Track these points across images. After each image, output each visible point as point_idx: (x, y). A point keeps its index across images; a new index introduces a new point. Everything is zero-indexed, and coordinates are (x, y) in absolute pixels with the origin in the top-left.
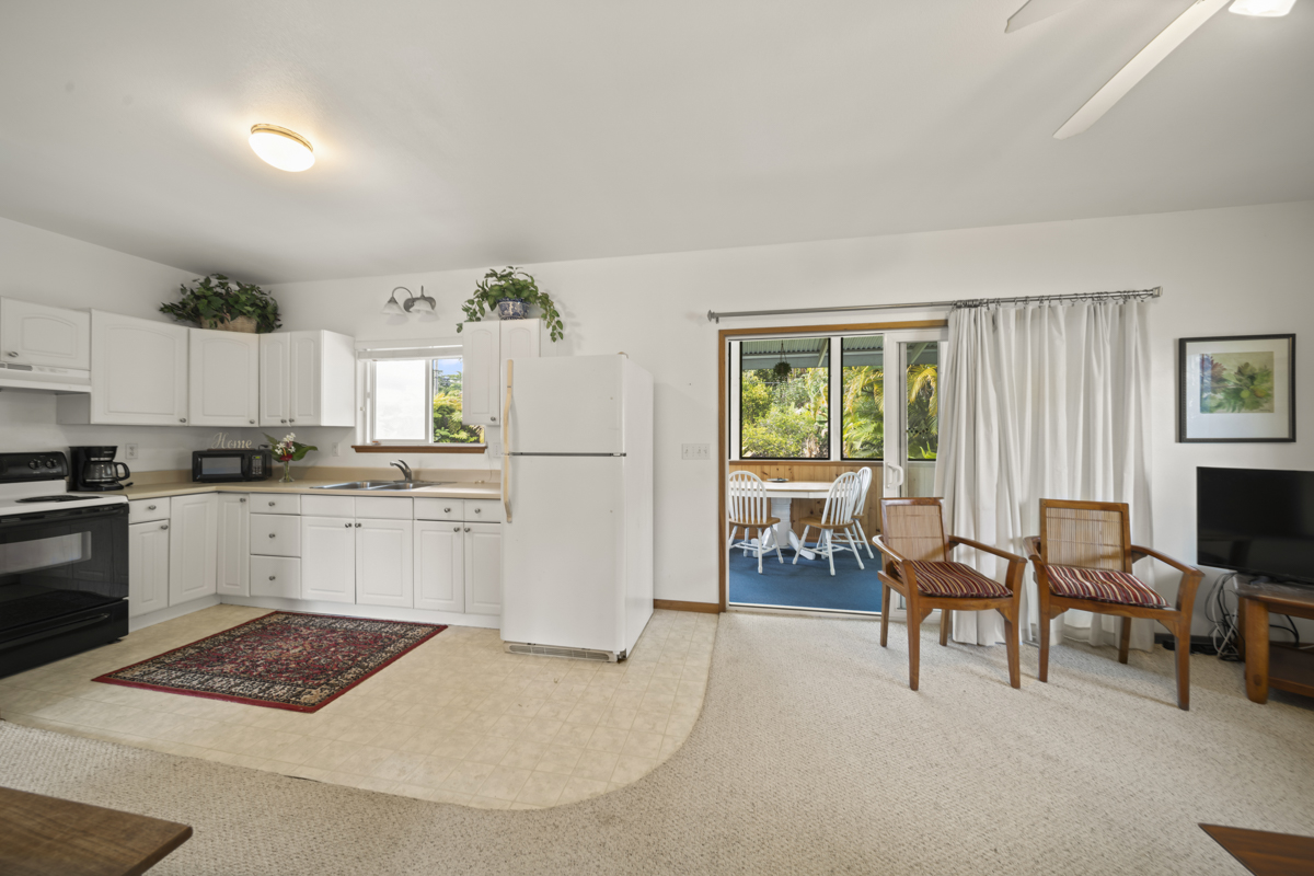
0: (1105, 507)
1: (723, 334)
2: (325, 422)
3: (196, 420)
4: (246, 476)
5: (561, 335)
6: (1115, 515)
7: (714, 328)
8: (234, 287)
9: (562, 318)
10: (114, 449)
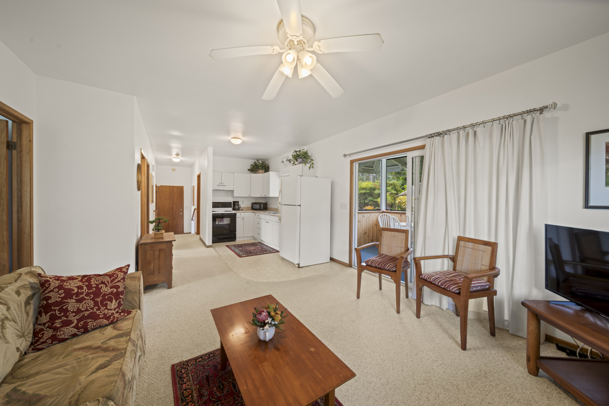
0: (486, 243)
1: (352, 162)
2: (271, 196)
3: (252, 196)
4: (260, 209)
5: (313, 167)
6: (489, 248)
7: (349, 159)
8: (260, 162)
9: (314, 162)
10: (238, 202)
